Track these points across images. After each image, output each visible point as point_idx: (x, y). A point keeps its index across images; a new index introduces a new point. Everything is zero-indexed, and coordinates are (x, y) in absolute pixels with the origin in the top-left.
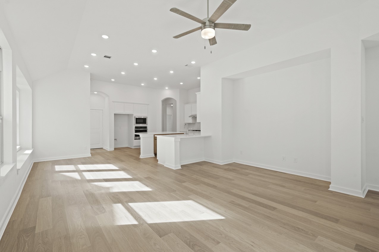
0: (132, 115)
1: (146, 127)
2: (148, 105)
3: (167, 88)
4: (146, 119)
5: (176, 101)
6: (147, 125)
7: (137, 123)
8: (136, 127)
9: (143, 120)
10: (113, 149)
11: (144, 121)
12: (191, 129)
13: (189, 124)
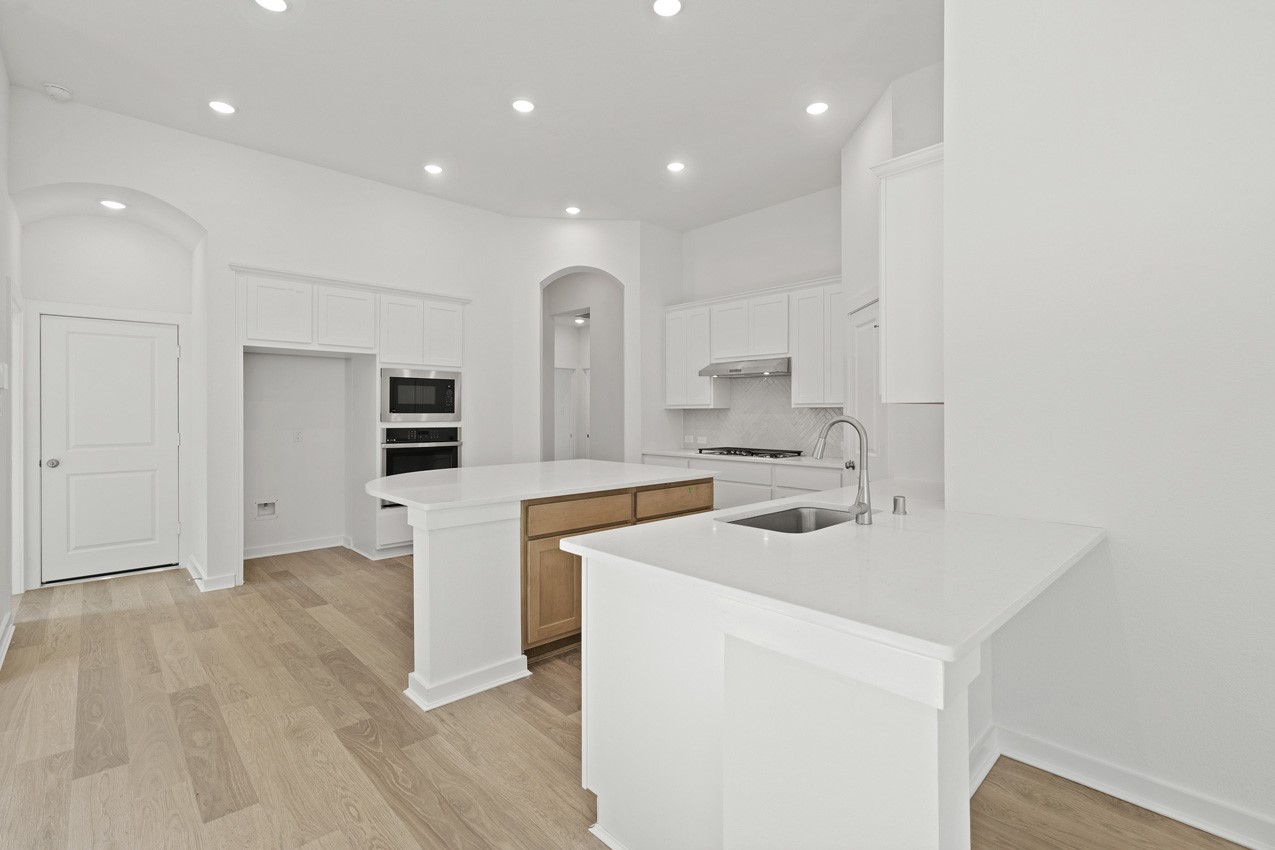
0: (370, 359)
1: (452, 434)
2: (466, 302)
3: (573, 211)
4: (451, 383)
5: (623, 286)
6: (459, 419)
7: (396, 406)
8: (392, 435)
9: (433, 389)
10: (235, 576)
11: (441, 394)
12: (703, 442)
13: (688, 413)
